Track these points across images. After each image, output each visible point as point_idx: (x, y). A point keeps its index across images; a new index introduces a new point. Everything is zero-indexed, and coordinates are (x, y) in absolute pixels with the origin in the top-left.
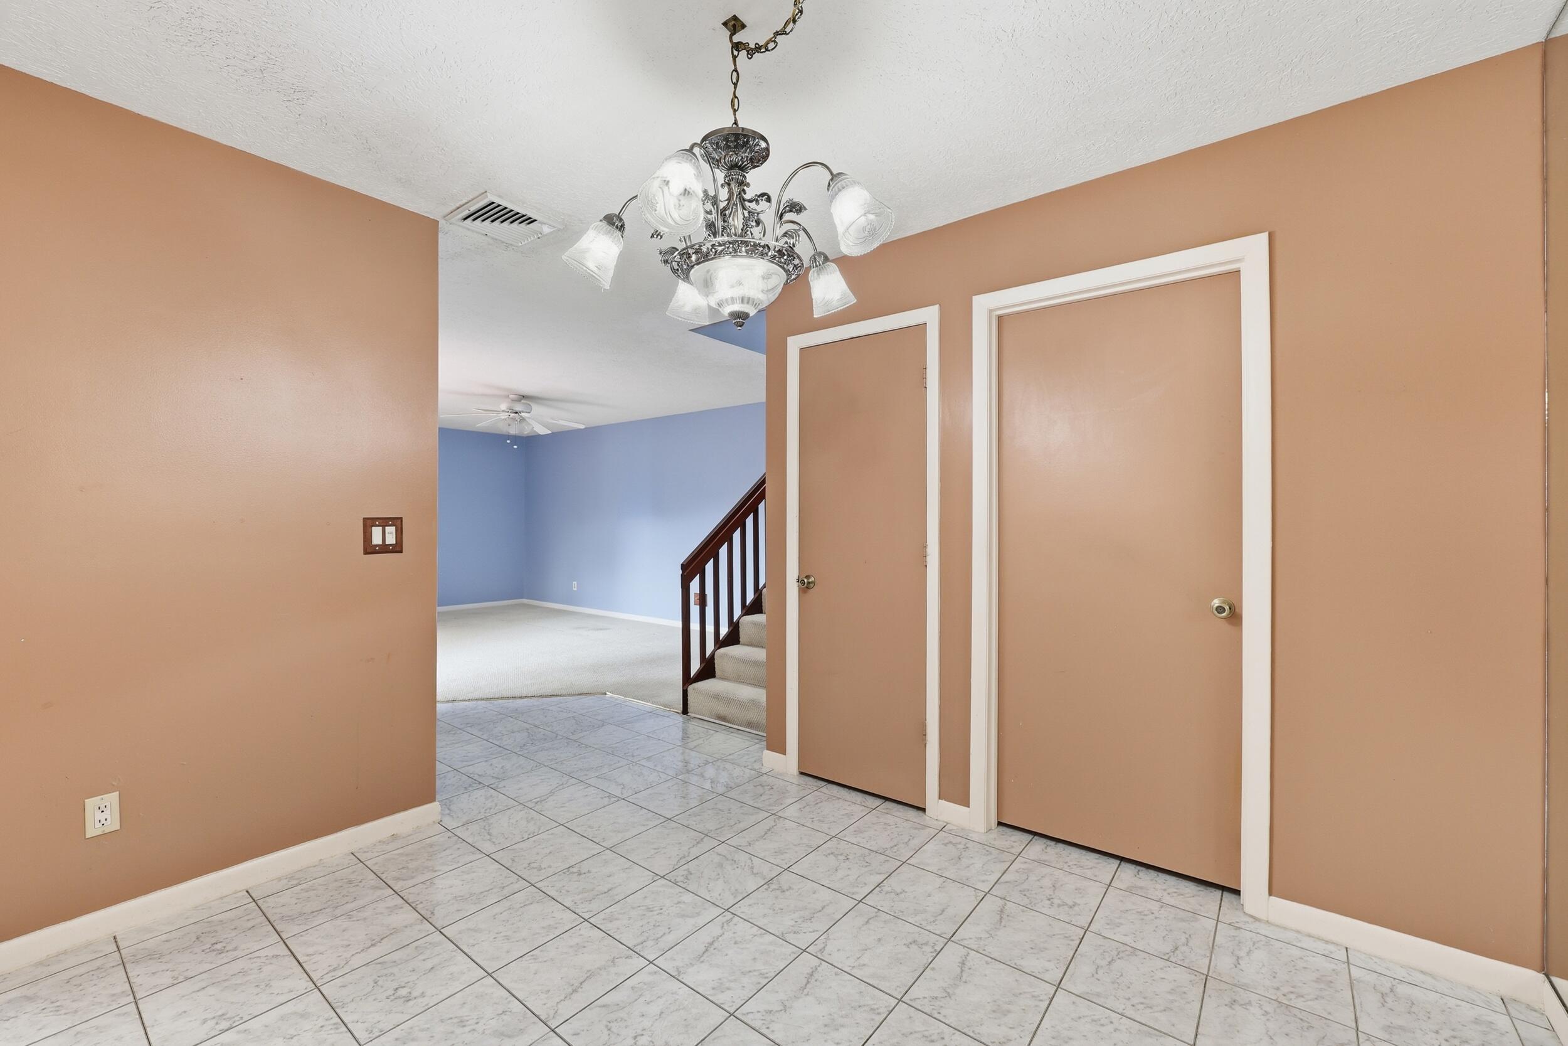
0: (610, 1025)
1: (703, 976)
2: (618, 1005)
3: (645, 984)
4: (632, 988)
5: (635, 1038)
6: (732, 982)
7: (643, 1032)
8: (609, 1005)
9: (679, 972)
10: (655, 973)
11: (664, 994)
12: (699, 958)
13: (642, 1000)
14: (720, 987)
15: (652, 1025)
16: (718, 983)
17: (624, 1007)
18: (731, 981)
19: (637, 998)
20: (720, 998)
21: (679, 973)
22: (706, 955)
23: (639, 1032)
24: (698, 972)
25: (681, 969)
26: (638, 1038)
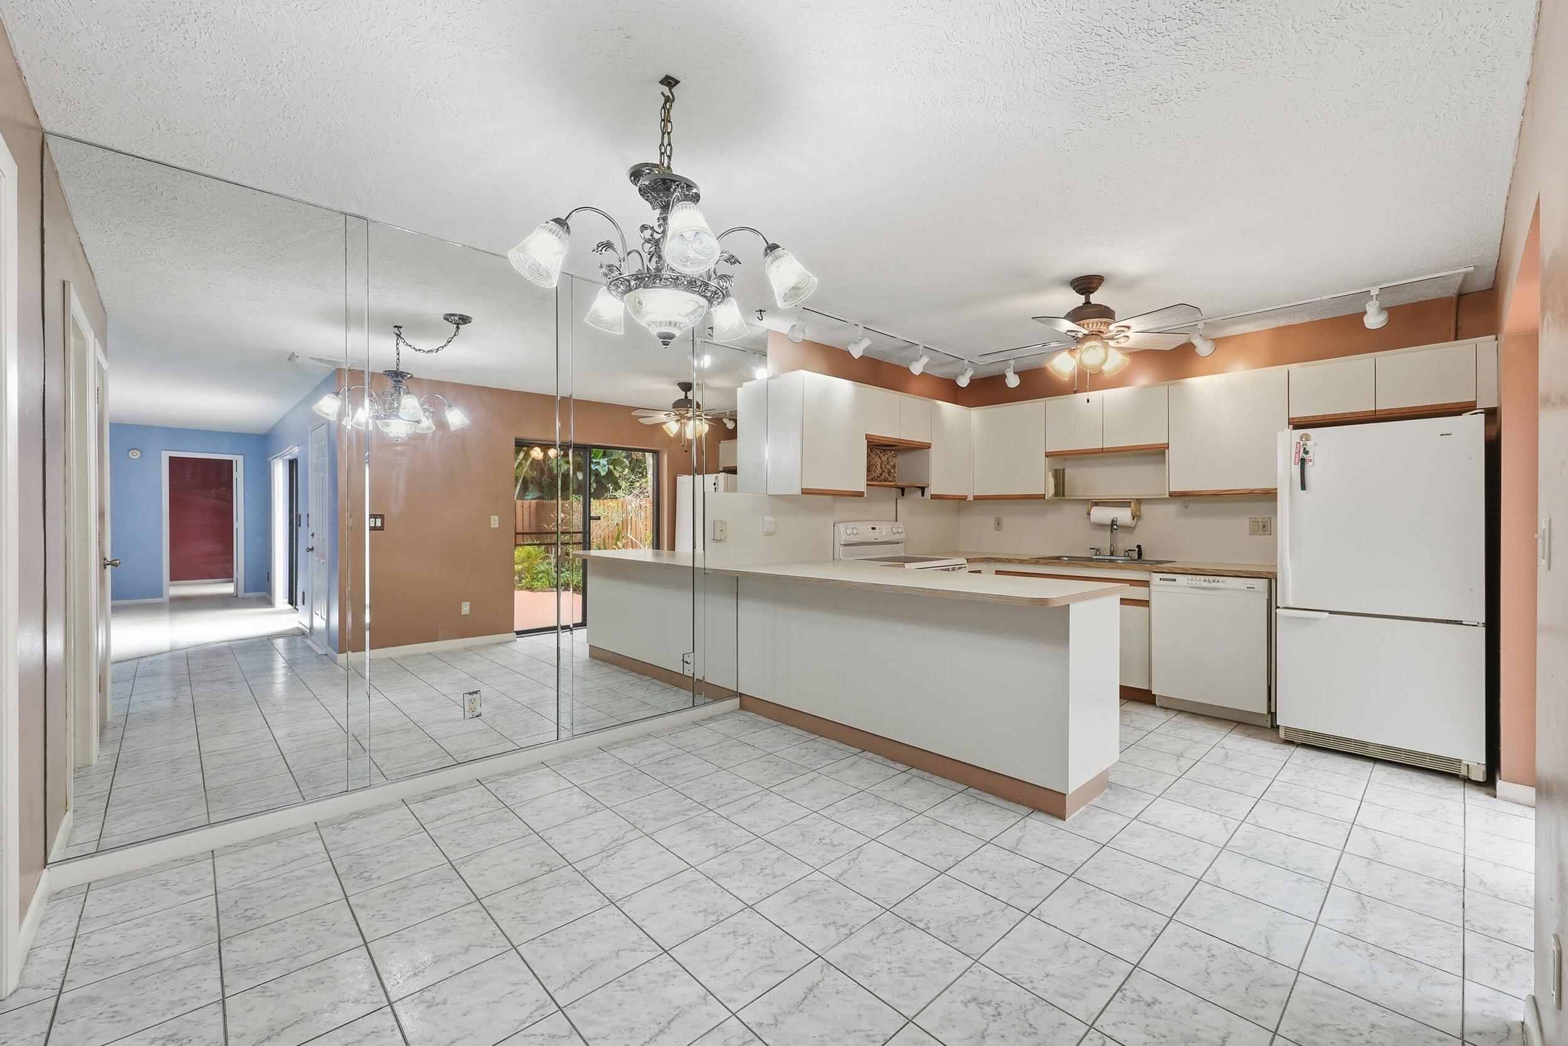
0: (771, 955)
1: (683, 991)
2: (766, 971)
3: (741, 989)
4: (754, 987)
5: (749, 943)
6: (654, 981)
7: (743, 946)
8: (775, 972)
9: (705, 999)
10: (730, 1001)
11: (722, 977)
12: (680, 1013)
13: (745, 973)
14: (668, 977)
15: (736, 950)
16: (669, 982)
17: (761, 968)
18: (656, 982)
19: (749, 976)
20: (671, 966)
21: (706, 997)
22: (671, 1017)
23: (746, 947)
24: (685, 995)
25: (702, 1001)
26: (747, 942)
